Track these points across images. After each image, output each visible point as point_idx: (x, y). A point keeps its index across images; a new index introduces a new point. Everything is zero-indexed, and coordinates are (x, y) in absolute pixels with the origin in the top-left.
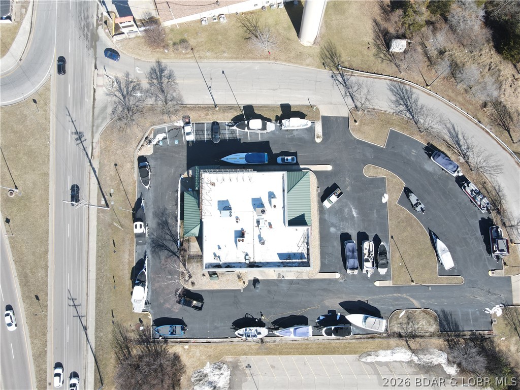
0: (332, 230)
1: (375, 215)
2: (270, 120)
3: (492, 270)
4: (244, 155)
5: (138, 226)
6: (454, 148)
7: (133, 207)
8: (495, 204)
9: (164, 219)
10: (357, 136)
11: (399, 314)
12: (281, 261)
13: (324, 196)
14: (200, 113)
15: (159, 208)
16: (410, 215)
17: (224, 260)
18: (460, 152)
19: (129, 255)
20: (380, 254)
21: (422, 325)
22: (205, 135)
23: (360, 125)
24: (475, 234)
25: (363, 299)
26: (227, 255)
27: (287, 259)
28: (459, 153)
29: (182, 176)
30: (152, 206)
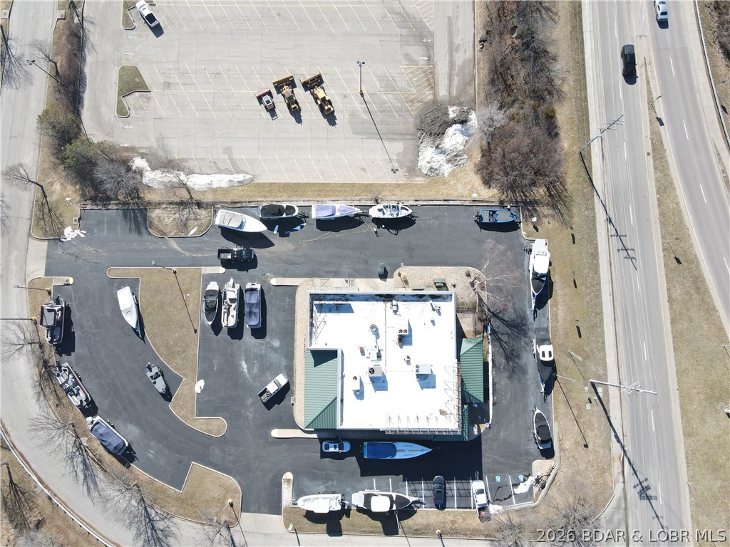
0: (276, 344)
1: (215, 362)
2: (359, 510)
3: (69, 285)
4: (399, 456)
5: (547, 354)
6: (93, 459)
7: (556, 382)
8: (49, 375)
9: (511, 363)
10: (232, 481)
11: (197, 231)
12: (349, 302)
13: (285, 391)
14: (464, 526)
15: (519, 380)
16: (168, 362)
17: (426, 306)
18: (84, 453)
19: (557, 315)
20: (214, 311)
21: (169, 218)
22: (455, 488)
23: (225, 498)
24: (82, 333)
26: (422, 312)
27: (341, 304)
28: (86, 451)
29: (488, 426)
30: (529, 383)
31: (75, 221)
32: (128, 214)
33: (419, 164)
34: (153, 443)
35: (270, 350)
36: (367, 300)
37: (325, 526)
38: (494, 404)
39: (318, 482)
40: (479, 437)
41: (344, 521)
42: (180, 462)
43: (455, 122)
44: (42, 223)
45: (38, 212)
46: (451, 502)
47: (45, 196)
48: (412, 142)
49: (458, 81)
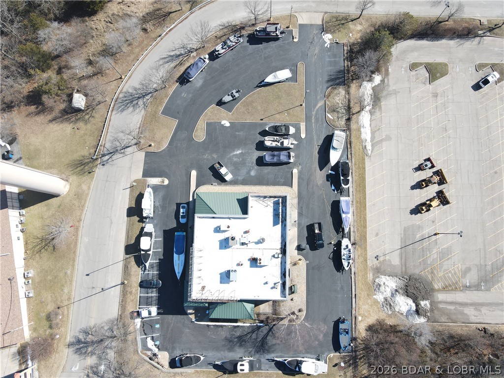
0: (253, 173)
1: (241, 133)
2: (142, 229)
3: (293, 39)
4: (176, 256)
5: (242, 368)
6: (182, 60)
7: (222, 373)
8: (235, 31)
9: (236, 340)
10: (165, 145)
11: (330, 119)
12: (280, 223)
13: (221, 179)
14: (128, 300)
15: (224, 346)
16: (242, 103)
17: (278, 279)
18: (186, 55)
20: (277, 131)
21: (339, 100)
22: (153, 295)
23: (154, 141)
24: (261, 49)
25: (316, 149)
26: (273, 276)
27: (279, 217)
28: (187, 55)
29: (193, 320)
30: (222, 352)
31: (336, 40)
32: (341, 73)
33: (383, 276)
34: (190, 96)
35: (248, 169)
36: (282, 236)
37: (134, 206)
38: (208, 326)
39: (161, 201)
40: (186, 314)
41: (136, 218)
42: (178, 113)
43: (417, 306)
44: (334, 20)
45: (341, 17)
46: (144, 292)
47: (352, 21)
48: (400, 272)
49: (451, 310)
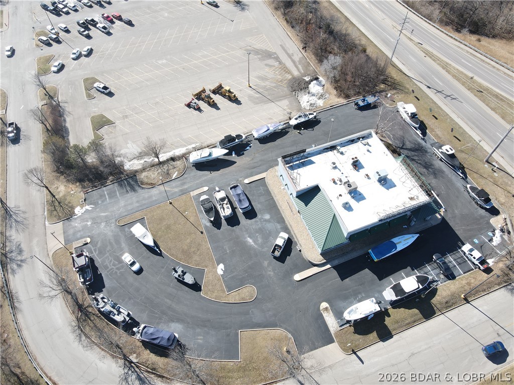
0: (267, 217)
1: (226, 247)
3: (87, 244)
5: (449, 150)
7: (465, 169)
9: (430, 170)
11: (178, 174)
20: (211, 210)
23: (281, 348)
25: (215, 174)
27: (304, 161)
29: (444, 210)
31: (82, 202)
32: (123, 183)
33: (302, 106)
34: (198, 330)
35: (265, 223)
36: (320, 154)
37: (375, 334)
38: (438, 196)
39: (350, 300)
40: (443, 218)
41: (388, 321)
42: (228, 335)
43: (312, 81)
44: (55, 213)
45: (50, 208)
46: (457, 271)
47: (54, 196)
48: (292, 98)
49: (302, 66)
